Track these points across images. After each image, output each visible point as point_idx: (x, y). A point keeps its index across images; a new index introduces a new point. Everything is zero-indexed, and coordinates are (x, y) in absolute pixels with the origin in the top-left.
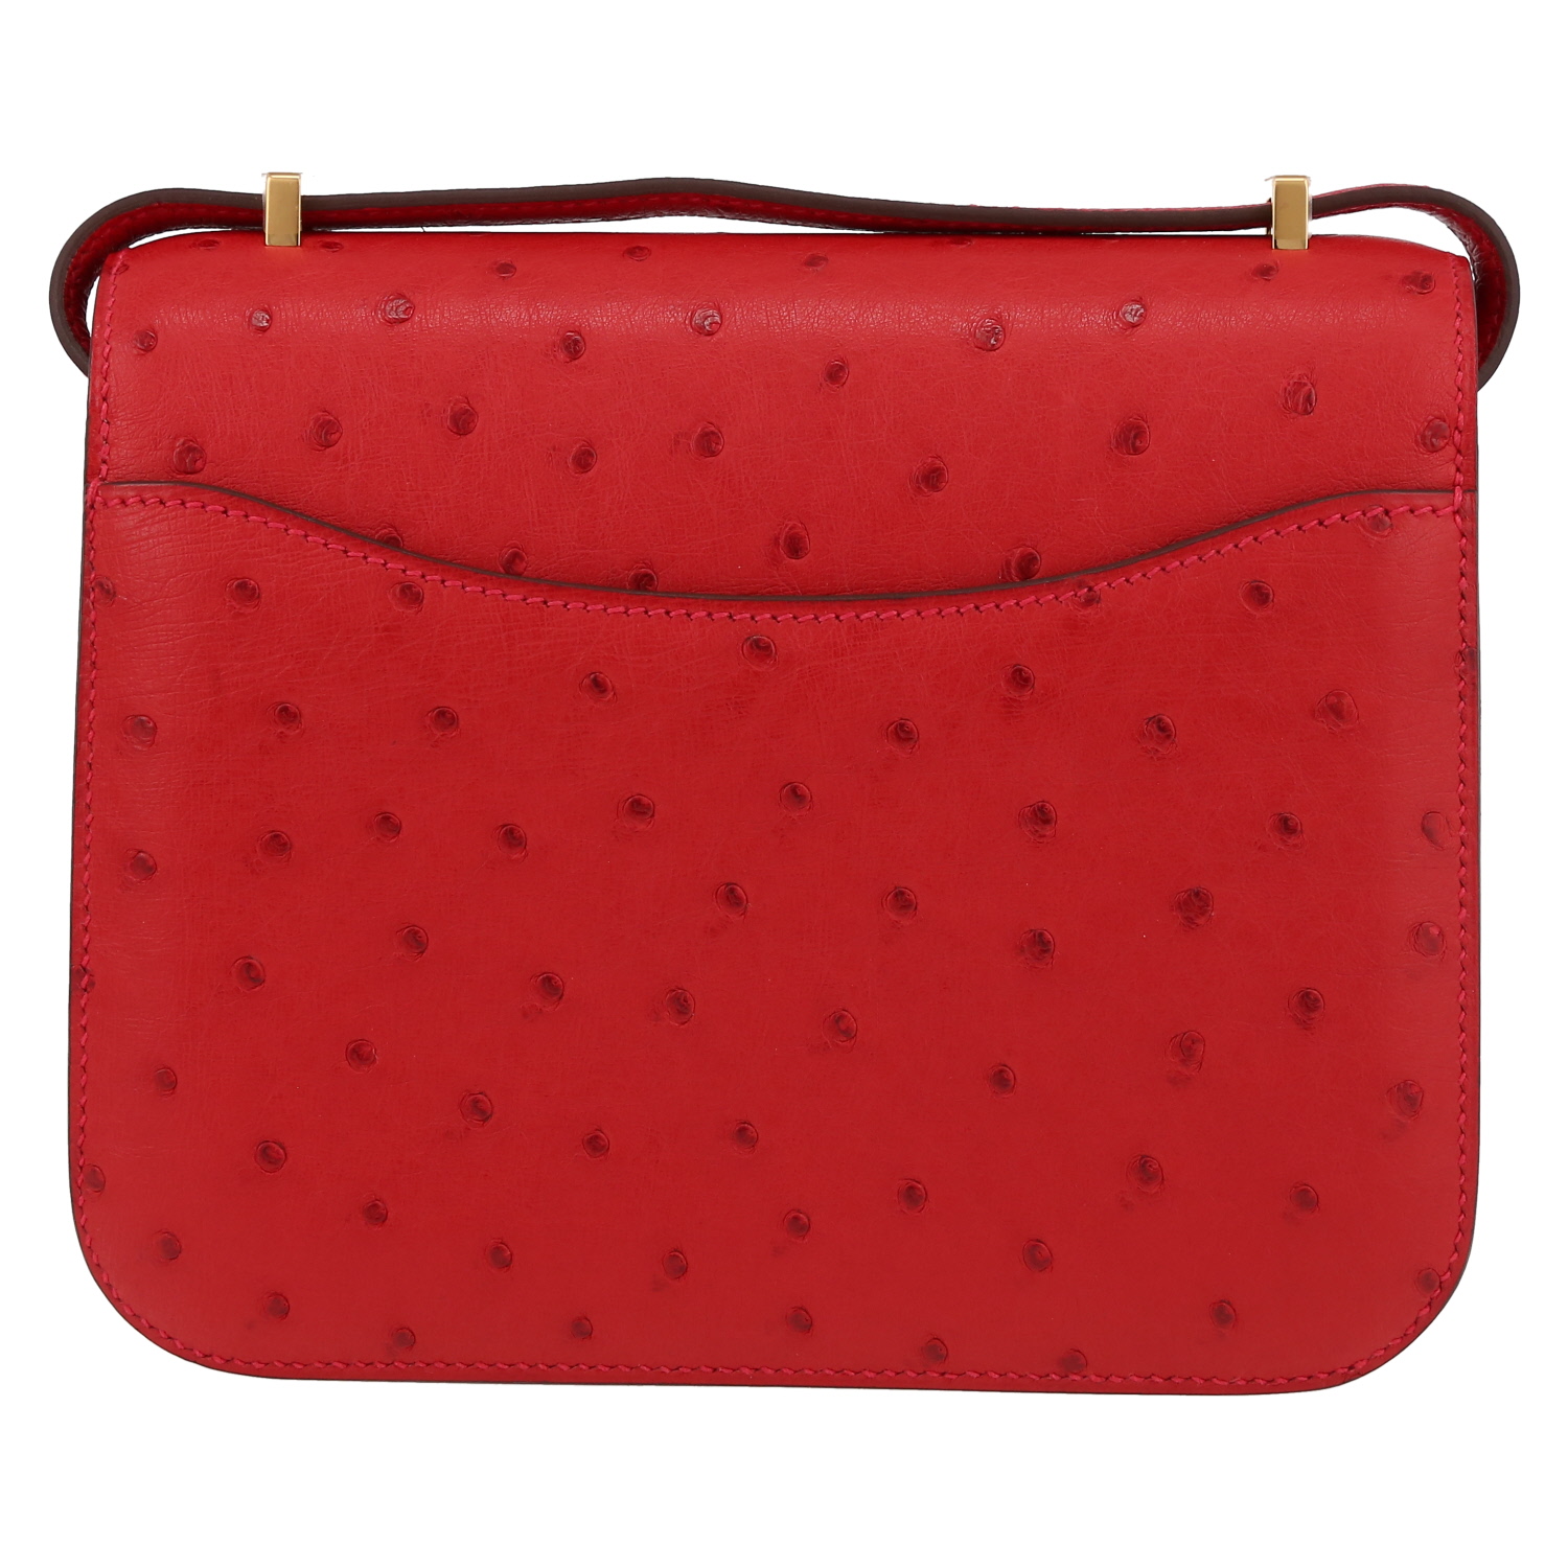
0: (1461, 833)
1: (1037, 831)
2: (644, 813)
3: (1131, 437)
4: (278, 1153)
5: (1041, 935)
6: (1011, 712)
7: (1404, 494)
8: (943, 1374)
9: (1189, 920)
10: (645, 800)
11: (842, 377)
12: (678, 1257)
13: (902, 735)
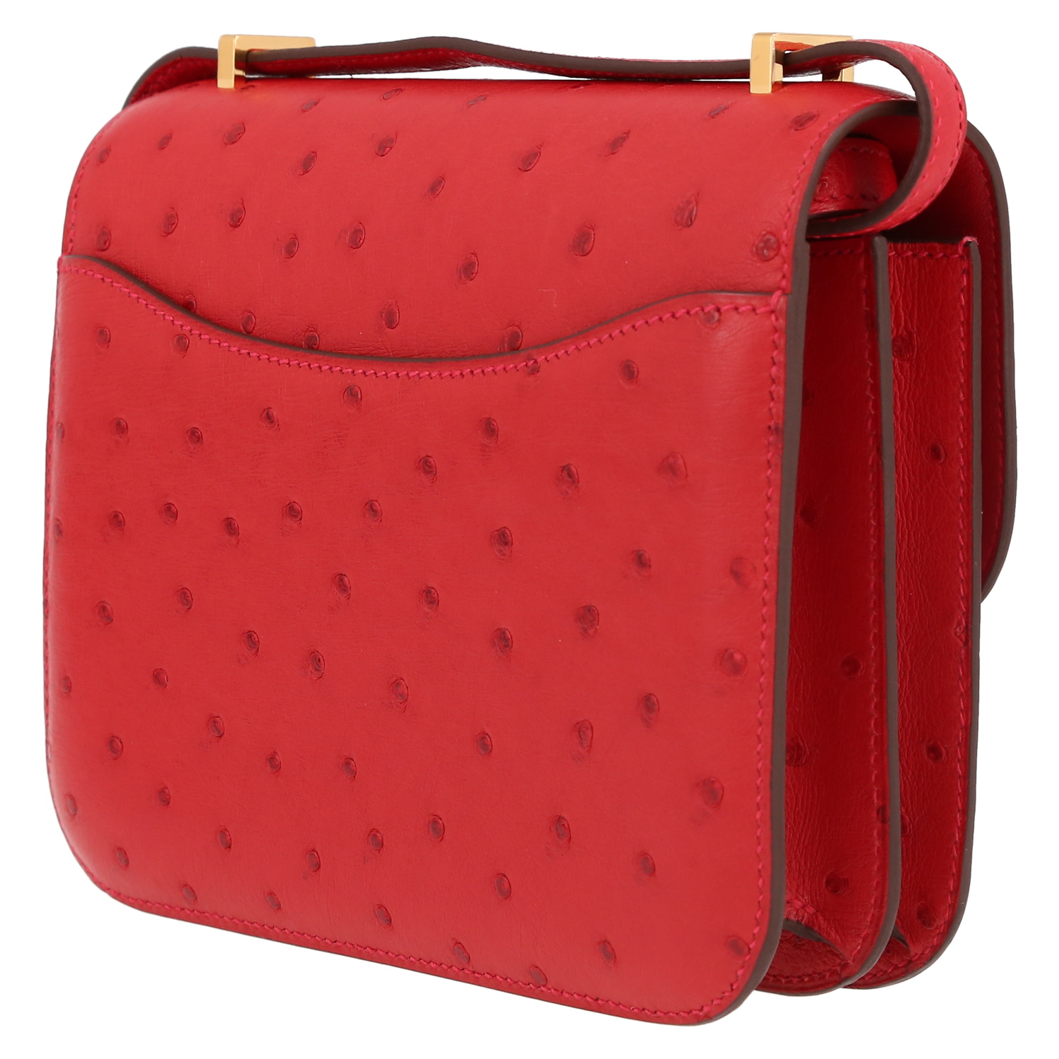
0: (765, 578)
1: (501, 551)
2: (296, 516)
3: (582, 243)
4: (118, 745)
5: (504, 633)
6: (484, 456)
7: (730, 294)
8: (474, 972)
9: (585, 630)
10: (296, 506)
11: (438, 190)
12: (314, 855)
13: (427, 468)
